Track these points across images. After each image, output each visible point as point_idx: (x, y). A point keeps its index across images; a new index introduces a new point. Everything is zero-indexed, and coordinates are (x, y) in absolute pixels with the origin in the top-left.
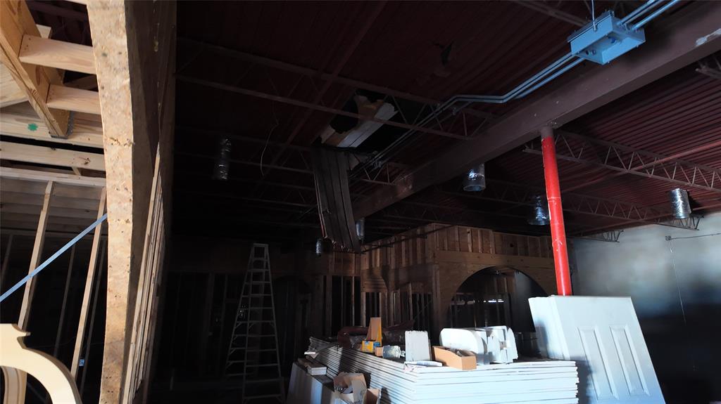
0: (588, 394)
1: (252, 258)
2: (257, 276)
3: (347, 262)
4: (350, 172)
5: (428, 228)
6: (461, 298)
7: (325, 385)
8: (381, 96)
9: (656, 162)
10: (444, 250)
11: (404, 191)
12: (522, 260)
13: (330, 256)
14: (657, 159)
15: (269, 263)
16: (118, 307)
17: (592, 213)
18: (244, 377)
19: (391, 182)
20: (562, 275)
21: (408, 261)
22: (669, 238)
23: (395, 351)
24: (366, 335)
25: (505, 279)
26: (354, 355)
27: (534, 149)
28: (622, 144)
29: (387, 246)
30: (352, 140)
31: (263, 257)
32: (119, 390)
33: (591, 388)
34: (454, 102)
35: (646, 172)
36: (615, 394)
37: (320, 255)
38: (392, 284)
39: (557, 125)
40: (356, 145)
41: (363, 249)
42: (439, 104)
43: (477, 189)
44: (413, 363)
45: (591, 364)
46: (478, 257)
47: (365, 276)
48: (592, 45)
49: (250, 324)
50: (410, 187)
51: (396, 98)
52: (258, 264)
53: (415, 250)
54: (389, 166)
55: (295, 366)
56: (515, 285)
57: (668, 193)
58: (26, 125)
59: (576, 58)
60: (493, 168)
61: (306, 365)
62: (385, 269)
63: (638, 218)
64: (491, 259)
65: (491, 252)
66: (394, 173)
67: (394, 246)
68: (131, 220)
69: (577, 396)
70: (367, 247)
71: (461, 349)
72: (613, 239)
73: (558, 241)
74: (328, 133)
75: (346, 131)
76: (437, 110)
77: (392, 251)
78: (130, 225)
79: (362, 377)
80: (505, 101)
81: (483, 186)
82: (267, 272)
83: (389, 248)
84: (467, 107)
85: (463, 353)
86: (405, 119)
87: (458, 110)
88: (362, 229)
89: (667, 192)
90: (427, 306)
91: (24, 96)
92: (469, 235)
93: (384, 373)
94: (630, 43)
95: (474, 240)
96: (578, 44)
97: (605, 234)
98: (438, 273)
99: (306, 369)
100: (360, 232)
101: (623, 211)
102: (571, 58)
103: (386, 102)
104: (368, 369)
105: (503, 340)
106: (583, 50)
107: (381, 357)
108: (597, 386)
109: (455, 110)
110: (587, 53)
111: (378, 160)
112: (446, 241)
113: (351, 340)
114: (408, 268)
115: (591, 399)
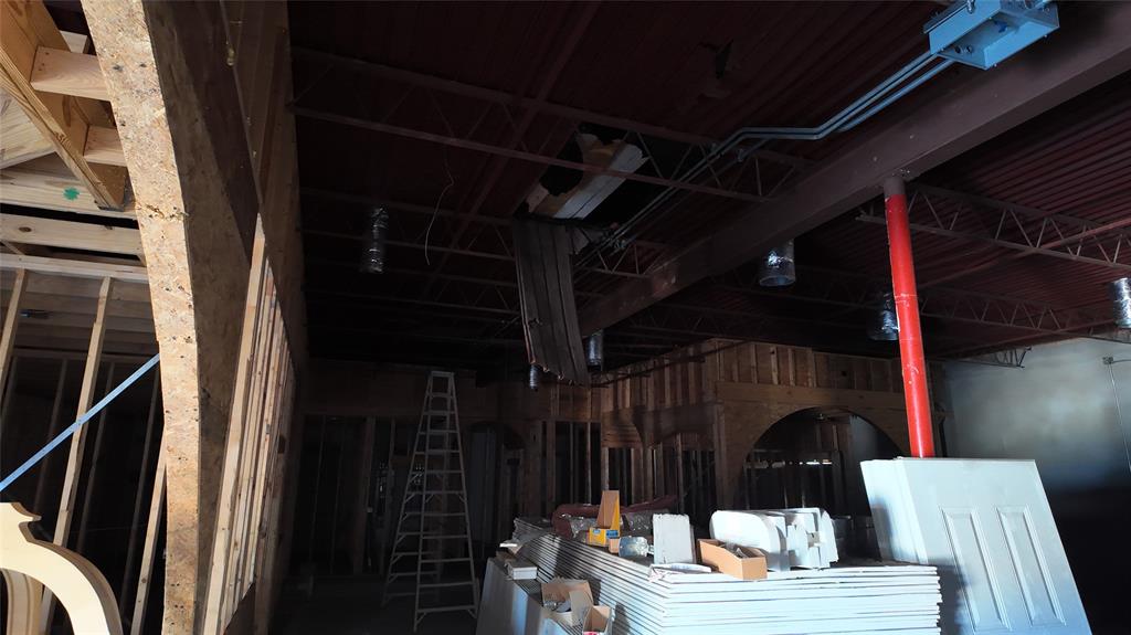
0: (959, 621)
1: (429, 394)
2: (438, 422)
3: (579, 400)
4: (574, 258)
5: (707, 346)
6: (763, 457)
7: (531, 596)
8: (619, 133)
9: (1085, 234)
10: (733, 381)
11: (664, 287)
12: (861, 397)
13: (552, 391)
14: (1087, 229)
15: (455, 402)
16: (184, 475)
17: (977, 320)
18: (418, 579)
19: (641, 272)
20: (918, 423)
21: (674, 398)
22: (1110, 361)
23: (639, 545)
24: (596, 517)
25: (834, 427)
26: (577, 549)
27: (875, 215)
28: (1026, 205)
29: (640, 375)
30: (578, 205)
31: (446, 392)
32: (192, 604)
33: (964, 612)
34: (740, 139)
35: (1068, 252)
36: (1006, 622)
37: (536, 389)
38: (648, 435)
39: (911, 175)
40: (583, 214)
41: (604, 380)
42: (714, 145)
43: (782, 283)
44: (664, 566)
45: (964, 570)
46: (789, 393)
47: (607, 422)
48: (966, 37)
49: (427, 496)
50: (673, 281)
51: (643, 135)
52: (440, 403)
53: (685, 381)
54: (638, 248)
55: (490, 563)
56: (851, 437)
57: (1106, 287)
58: (62, 190)
59: (939, 60)
60: (807, 248)
61: (507, 562)
62: (638, 412)
63: (1057, 328)
64: (809, 397)
65: (810, 384)
66: (646, 258)
67: (652, 374)
68: (194, 338)
69: (939, 625)
70: (610, 377)
71: (744, 544)
72: (1014, 362)
73: (912, 367)
74: (538, 196)
75: (566, 192)
76: (711, 155)
77: (649, 384)
78: (194, 346)
79: (586, 586)
80: (821, 136)
81: (792, 277)
82: (452, 417)
83: (644, 379)
84: (762, 147)
85: (746, 552)
86: (658, 171)
87: (746, 154)
88: (600, 348)
89: (1105, 284)
90: (708, 469)
91: (49, 145)
92: (773, 359)
93: (621, 580)
94: (1032, 31)
95: (781, 366)
96: (942, 36)
97: (1000, 355)
98: (722, 418)
99: (505, 570)
100: (596, 353)
101: (1029, 316)
102: (930, 60)
103: (627, 142)
104: (597, 573)
105: (814, 531)
106: (951, 45)
107: (617, 555)
108: (975, 608)
109: (742, 153)
110: (959, 51)
111: (619, 238)
112: (735, 367)
113: (573, 527)
114: (676, 410)
115: (963, 628)
